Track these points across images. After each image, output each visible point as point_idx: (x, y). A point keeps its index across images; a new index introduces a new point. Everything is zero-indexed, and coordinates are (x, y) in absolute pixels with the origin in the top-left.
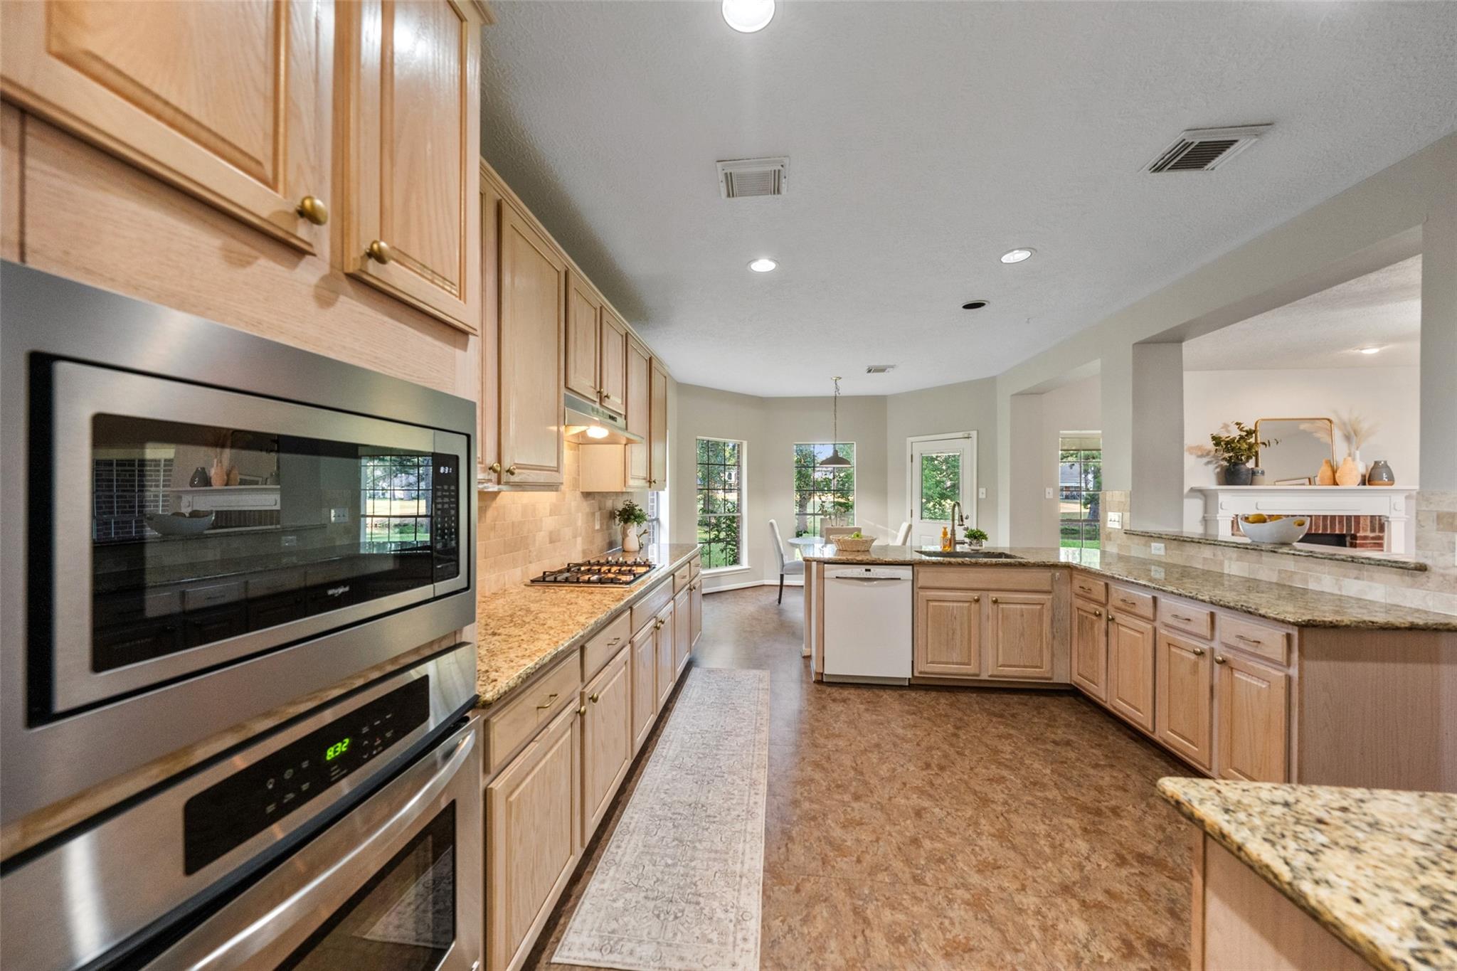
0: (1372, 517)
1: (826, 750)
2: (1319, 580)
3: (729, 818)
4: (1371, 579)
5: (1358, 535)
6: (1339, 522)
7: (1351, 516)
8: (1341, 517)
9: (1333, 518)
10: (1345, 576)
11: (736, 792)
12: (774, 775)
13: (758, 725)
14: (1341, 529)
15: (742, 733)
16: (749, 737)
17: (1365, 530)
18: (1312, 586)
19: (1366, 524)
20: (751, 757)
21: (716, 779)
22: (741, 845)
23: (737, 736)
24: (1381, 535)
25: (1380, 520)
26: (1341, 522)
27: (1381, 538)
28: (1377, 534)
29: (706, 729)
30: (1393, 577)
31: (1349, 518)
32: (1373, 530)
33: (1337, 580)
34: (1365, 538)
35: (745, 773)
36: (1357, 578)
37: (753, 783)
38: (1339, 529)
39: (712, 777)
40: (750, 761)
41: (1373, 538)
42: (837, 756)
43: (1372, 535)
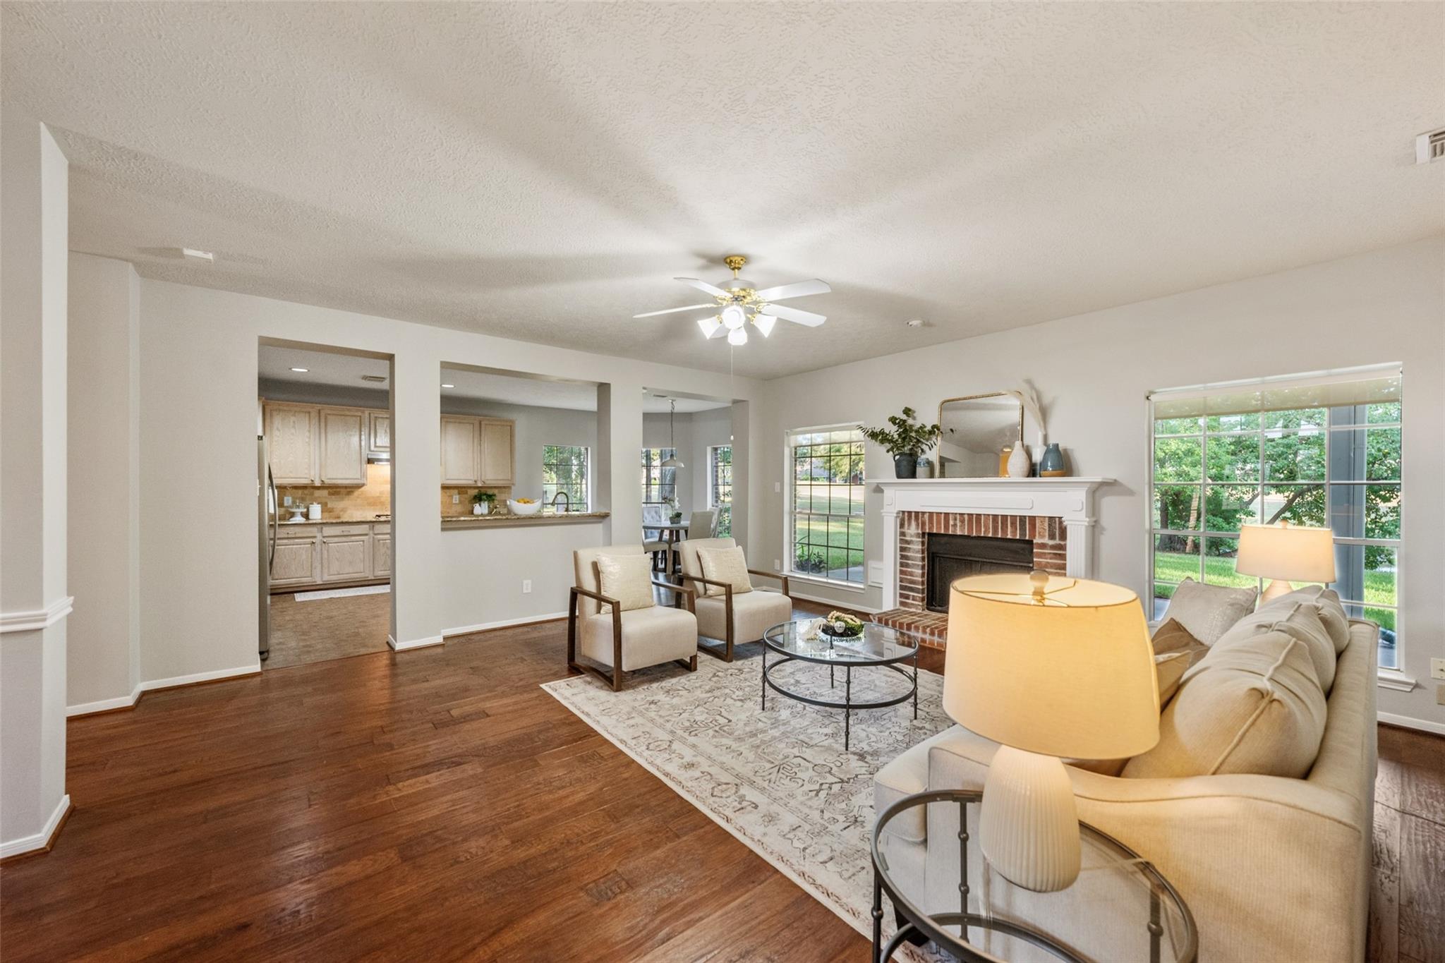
0: (1051, 518)
5: (1035, 541)
6: (1012, 524)
7: (1025, 517)
8: (1013, 517)
9: (1004, 517)
14: (1014, 532)
17: (1042, 536)
19: (1043, 528)
24: (1062, 543)
25: (1061, 523)
26: (1013, 524)
27: (1063, 548)
28: (1057, 541)
31: (1022, 518)
32: (1052, 537)
34: (1043, 546)
38: (1012, 532)
41: (1053, 547)
43: (1051, 543)
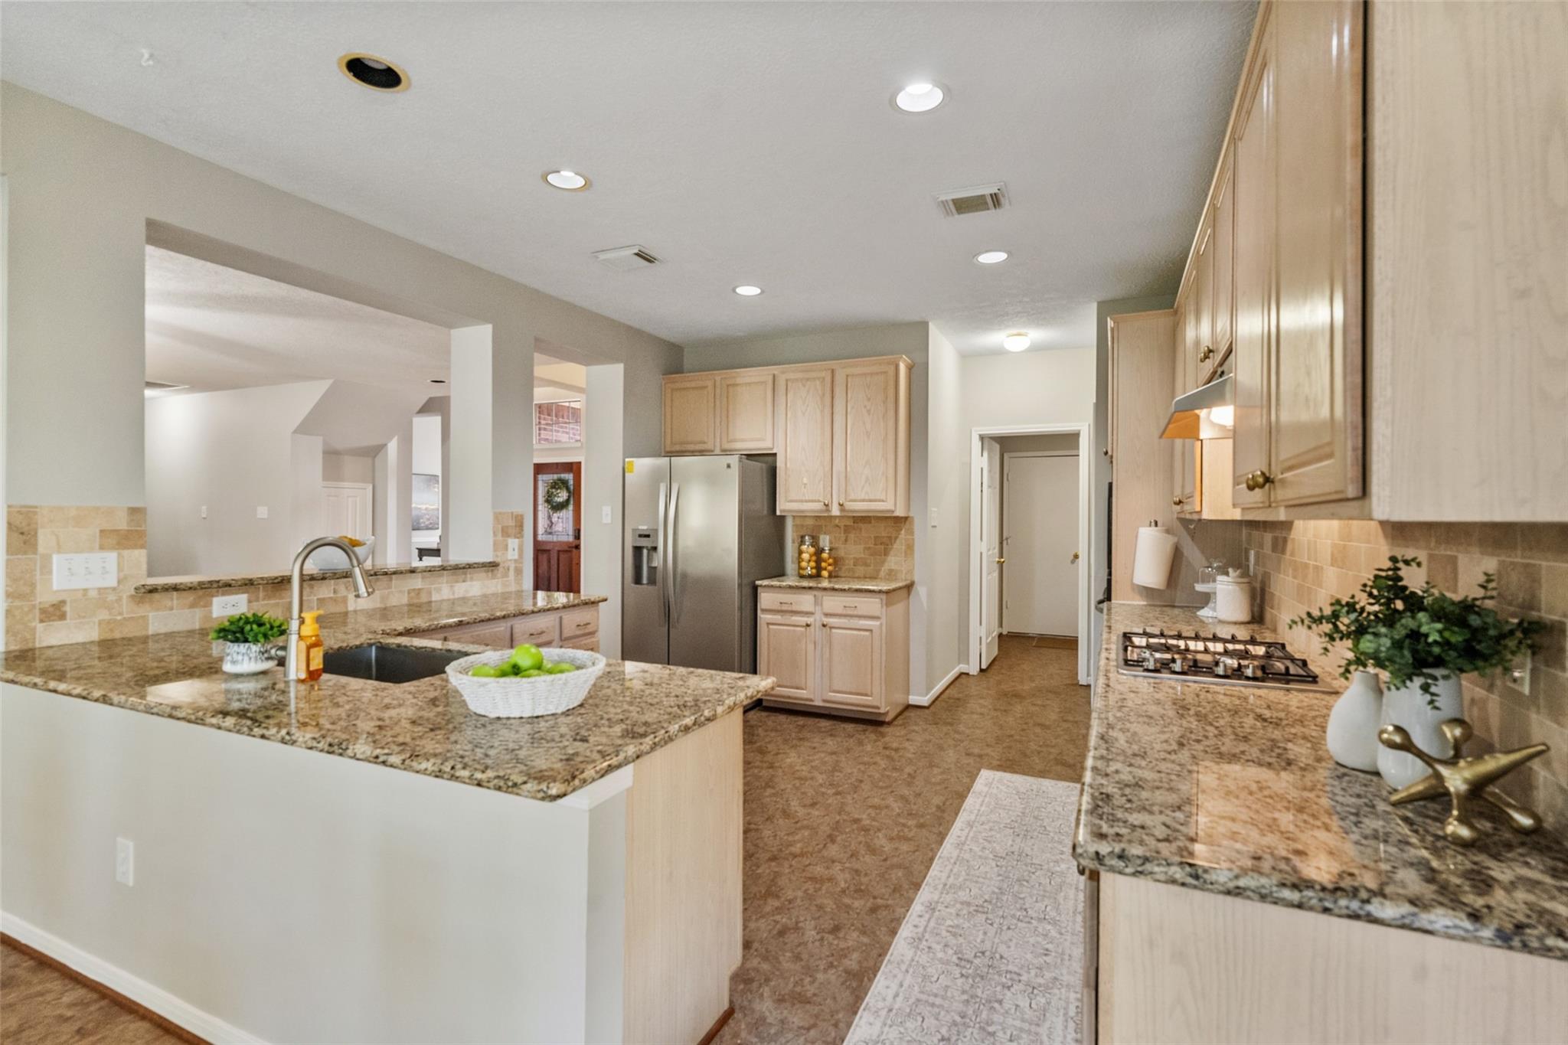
1: (847, 865)
2: (439, 590)
3: (991, 824)
4: (472, 579)
10: (457, 582)
11: (981, 841)
12: (932, 850)
13: (927, 916)
15: (958, 906)
16: (948, 898)
18: (435, 597)
20: (955, 870)
21: (1004, 855)
22: (983, 809)
23: (968, 904)
29: (1020, 924)
30: (481, 574)
33: (451, 586)
35: (967, 856)
36: (464, 581)
37: (960, 845)
39: (1008, 858)
40: (957, 866)
42: (842, 855)
